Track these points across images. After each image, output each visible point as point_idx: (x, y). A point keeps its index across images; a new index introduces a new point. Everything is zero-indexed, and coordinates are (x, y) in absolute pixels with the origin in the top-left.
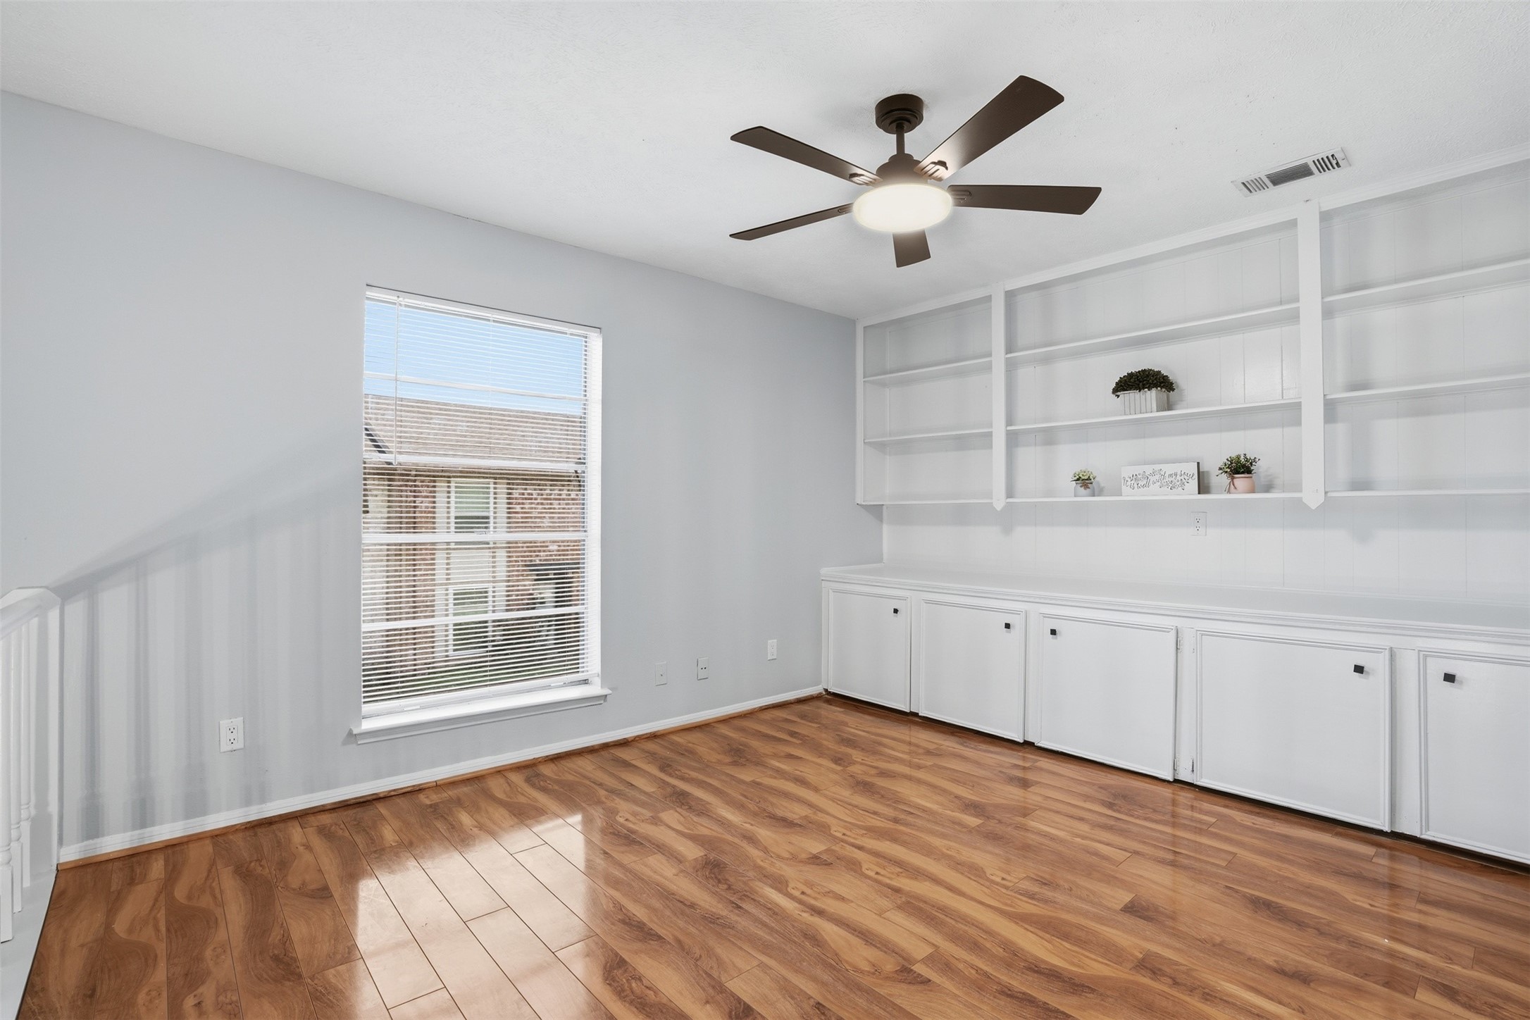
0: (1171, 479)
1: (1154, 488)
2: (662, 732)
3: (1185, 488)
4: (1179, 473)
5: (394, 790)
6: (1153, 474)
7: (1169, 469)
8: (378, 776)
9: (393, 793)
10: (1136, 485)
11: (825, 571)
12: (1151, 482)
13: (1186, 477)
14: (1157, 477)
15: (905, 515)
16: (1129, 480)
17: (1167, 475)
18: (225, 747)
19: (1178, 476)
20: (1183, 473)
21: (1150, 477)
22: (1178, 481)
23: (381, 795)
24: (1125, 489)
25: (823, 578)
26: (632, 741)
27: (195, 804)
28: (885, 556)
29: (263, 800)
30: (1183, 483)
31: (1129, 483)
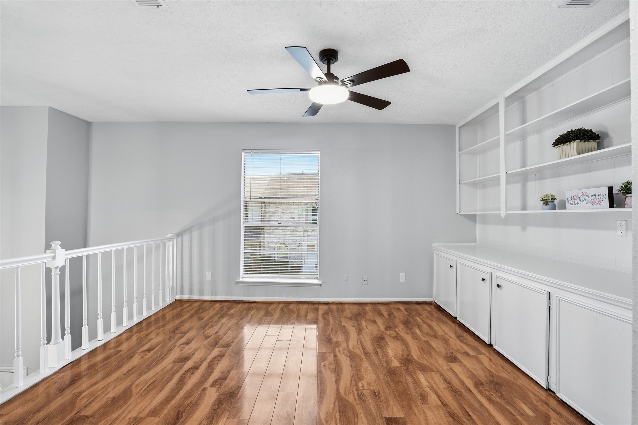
0: (592, 199)
1: (583, 204)
2: (344, 303)
3: (601, 204)
4: (597, 194)
5: (248, 301)
6: (582, 196)
7: (591, 192)
8: (244, 295)
9: (247, 302)
10: (573, 203)
11: (434, 245)
12: (582, 201)
13: (601, 197)
14: (585, 197)
15: (485, 219)
16: (570, 199)
17: (590, 196)
18: (207, 279)
19: (597, 196)
20: (599, 194)
21: (581, 198)
22: (597, 199)
23: (244, 301)
24: (568, 205)
25: (434, 248)
26: (331, 303)
27: (201, 293)
28: (477, 240)
29: (216, 295)
30: (600, 201)
31: (570, 201)
